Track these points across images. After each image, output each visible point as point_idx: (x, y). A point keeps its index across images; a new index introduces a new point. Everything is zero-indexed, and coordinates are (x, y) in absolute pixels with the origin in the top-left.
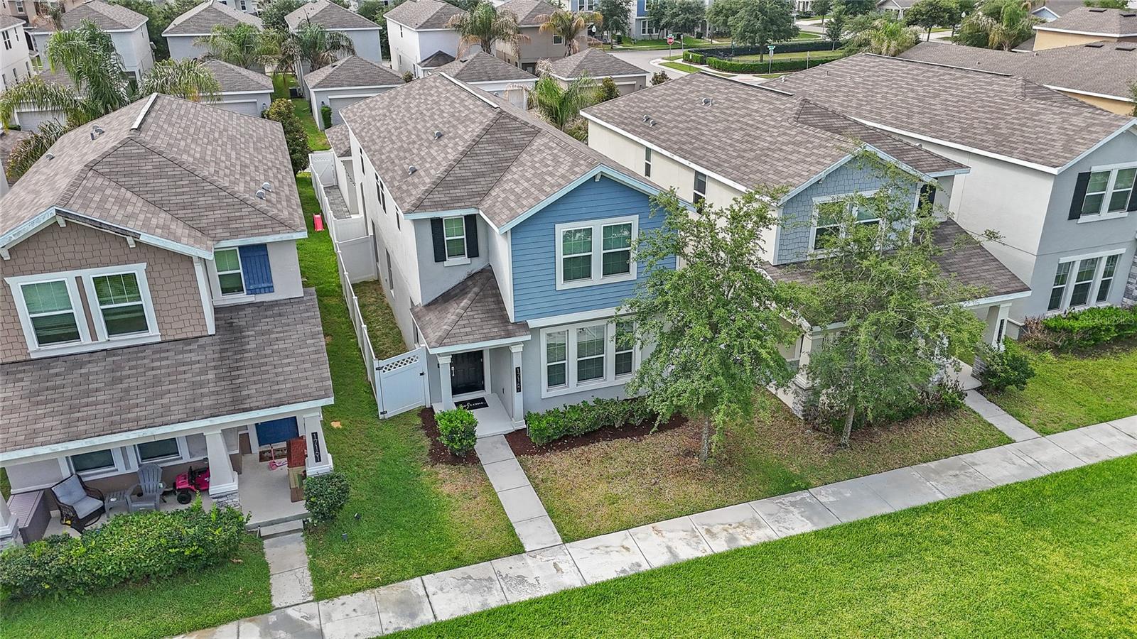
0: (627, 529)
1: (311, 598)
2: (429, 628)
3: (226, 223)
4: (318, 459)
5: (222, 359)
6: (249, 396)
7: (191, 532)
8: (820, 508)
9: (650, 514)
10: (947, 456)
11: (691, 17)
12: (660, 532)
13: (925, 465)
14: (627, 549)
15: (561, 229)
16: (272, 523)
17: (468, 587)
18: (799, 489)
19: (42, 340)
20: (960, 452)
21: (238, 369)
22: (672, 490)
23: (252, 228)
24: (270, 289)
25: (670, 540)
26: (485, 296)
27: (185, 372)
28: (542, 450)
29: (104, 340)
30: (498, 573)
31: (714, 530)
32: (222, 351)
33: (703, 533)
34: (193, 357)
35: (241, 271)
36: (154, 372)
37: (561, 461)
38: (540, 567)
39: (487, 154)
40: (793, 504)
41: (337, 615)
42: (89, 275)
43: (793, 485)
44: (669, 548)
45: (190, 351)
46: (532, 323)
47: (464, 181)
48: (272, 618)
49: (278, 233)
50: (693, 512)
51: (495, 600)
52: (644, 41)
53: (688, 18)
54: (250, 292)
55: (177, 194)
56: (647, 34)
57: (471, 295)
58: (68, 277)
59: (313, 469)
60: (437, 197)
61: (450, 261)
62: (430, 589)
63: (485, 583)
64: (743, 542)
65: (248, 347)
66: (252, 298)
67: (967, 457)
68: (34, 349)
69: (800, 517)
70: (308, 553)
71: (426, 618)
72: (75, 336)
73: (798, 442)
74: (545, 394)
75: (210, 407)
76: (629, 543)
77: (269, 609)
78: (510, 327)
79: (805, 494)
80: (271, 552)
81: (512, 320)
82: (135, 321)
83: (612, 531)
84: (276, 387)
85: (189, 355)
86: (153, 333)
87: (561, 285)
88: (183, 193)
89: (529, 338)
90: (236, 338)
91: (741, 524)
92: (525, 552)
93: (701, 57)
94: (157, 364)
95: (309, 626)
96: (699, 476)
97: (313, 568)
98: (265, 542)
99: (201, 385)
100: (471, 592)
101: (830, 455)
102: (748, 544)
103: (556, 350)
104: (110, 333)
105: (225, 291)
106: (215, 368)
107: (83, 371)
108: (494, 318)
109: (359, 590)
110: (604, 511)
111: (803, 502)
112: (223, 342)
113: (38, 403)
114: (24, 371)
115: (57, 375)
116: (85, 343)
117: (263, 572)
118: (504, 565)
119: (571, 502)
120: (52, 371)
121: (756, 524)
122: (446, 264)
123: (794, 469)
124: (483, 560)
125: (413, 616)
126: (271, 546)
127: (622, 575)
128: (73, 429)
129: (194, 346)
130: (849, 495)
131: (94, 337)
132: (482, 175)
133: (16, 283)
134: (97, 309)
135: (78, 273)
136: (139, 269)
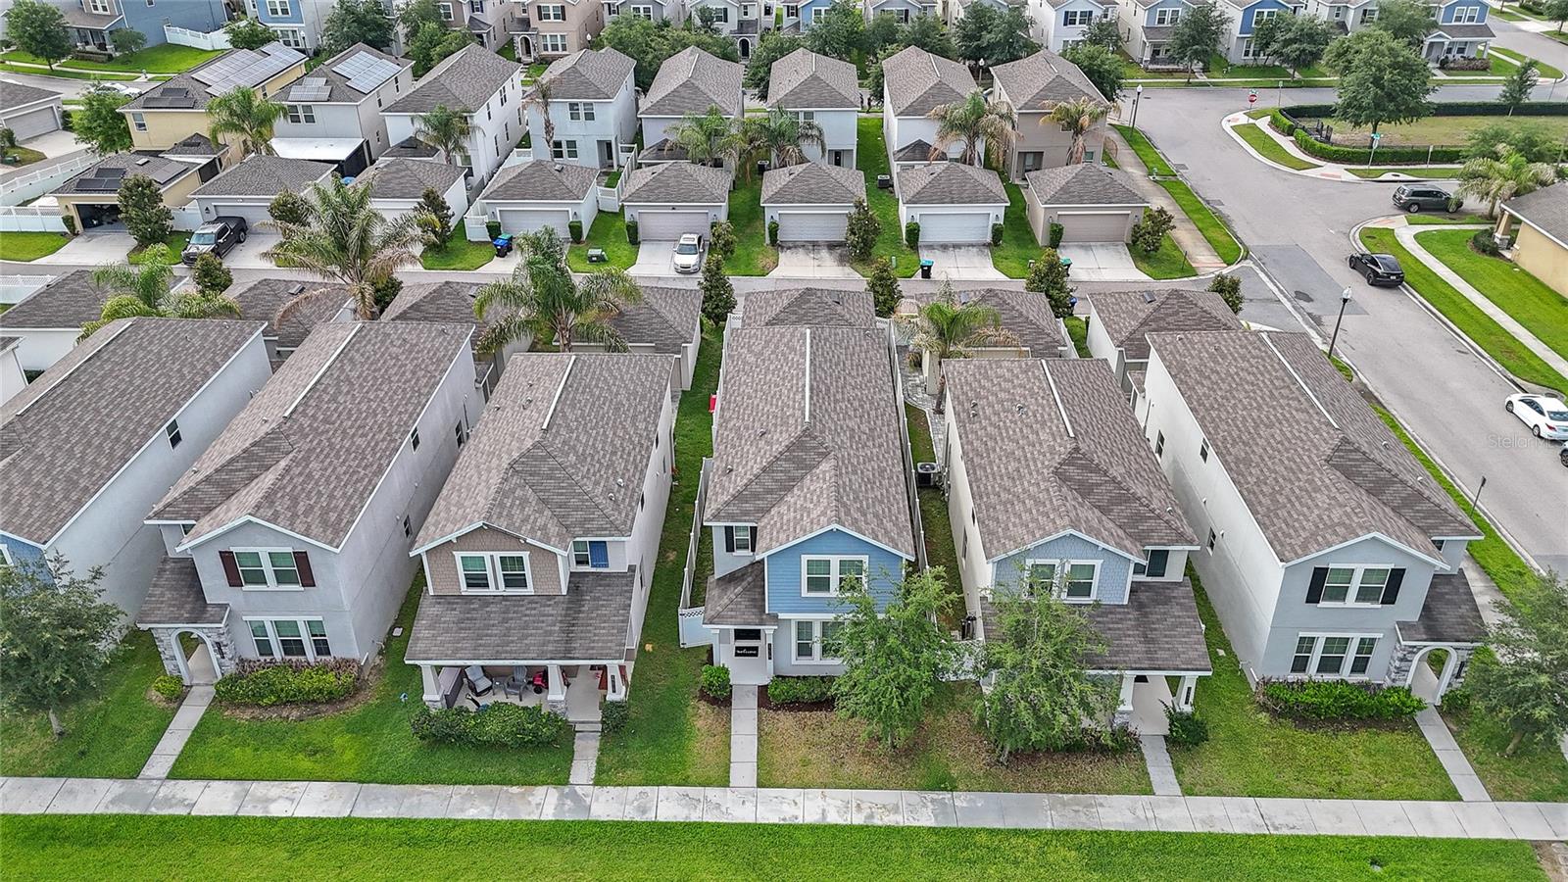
0: (804, 788)
1: (591, 783)
2: (650, 824)
3: (582, 523)
4: (614, 691)
5: (566, 615)
6: (575, 648)
7: (531, 726)
8: (950, 810)
9: (826, 781)
10: (1084, 792)
12: (825, 796)
13: (1060, 795)
14: (796, 804)
15: (805, 558)
16: (583, 723)
17: (684, 802)
18: (945, 789)
19: (469, 585)
20: (1100, 791)
21: (573, 625)
22: (850, 769)
23: (598, 529)
24: (607, 566)
25: (829, 805)
26: (754, 587)
27: (543, 622)
28: (777, 709)
29: (503, 590)
30: (705, 798)
31: (862, 806)
32: (568, 609)
33: (854, 805)
34: (549, 610)
35: (588, 553)
36: (527, 618)
37: (786, 720)
38: (733, 801)
39: (781, 471)
40: (933, 801)
41: (602, 799)
42: (497, 555)
43: (943, 786)
44: (824, 810)
45: (549, 605)
46: (781, 616)
47: (756, 496)
48: (567, 789)
49: (613, 536)
50: (856, 788)
51: (695, 817)
54: (593, 566)
56: (1251, 56)
57: (745, 584)
58: (486, 555)
59: (610, 697)
60: (733, 509)
61: (738, 553)
62: (661, 797)
63: (694, 802)
64: (877, 822)
65: (583, 609)
66: (594, 570)
67: (1101, 798)
68: (464, 590)
69: (930, 814)
70: (600, 750)
71: (650, 817)
72: (487, 586)
73: (972, 749)
74: (794, 662)
75: (551, 652)
76: (800, 800)
77: (567, 783)
78: (764, 617)
79: (948, 795)
80: (579, 744)
81: (767, 612)
82: (521, 582)
83: (794, 787)
84: (592, 645)
85: (547, 609)
86: (530, 590)
87: (805, 593)
89: (776, 627)
90: (578, 601)
91: (884, 806)
92: (729, 786)
94: (528, 612)
95: (585, 801)
96: (876, 761)
97: (599, 762)
98: (577, 734)
99: (551, 633)
100: (683, 806)
101: (988, 768)
102: (880, 823)
103: (804, 634)
104: (506, 586)
105: (578, 563)
106: (561, 622)
107: (488, 609)
108: (755, 607)
109: (620, 785)
110: (795, 770)
111: (942, 802)
112: (570, 602)
113: (461, 629)
114: (457, 603)
115: (474, 609)
116: (491, 591)
117: (569, 756)
118: (713, 793)
119: (777, 756)
120: (472, 606)
121: (896, 809)
122: (734, 554)
123: (954, 773)
124: (700, 785)
125: (644, 812)
126: (579, 738)
127: (782, 822)
128: (477, 652)
129: (552, 602)
130: (980, 805)
131: (497, 588)
132: (770, 492)
133: (458, 555)
134: (500, 573)
135: (492, 553)
136: (525, 555)
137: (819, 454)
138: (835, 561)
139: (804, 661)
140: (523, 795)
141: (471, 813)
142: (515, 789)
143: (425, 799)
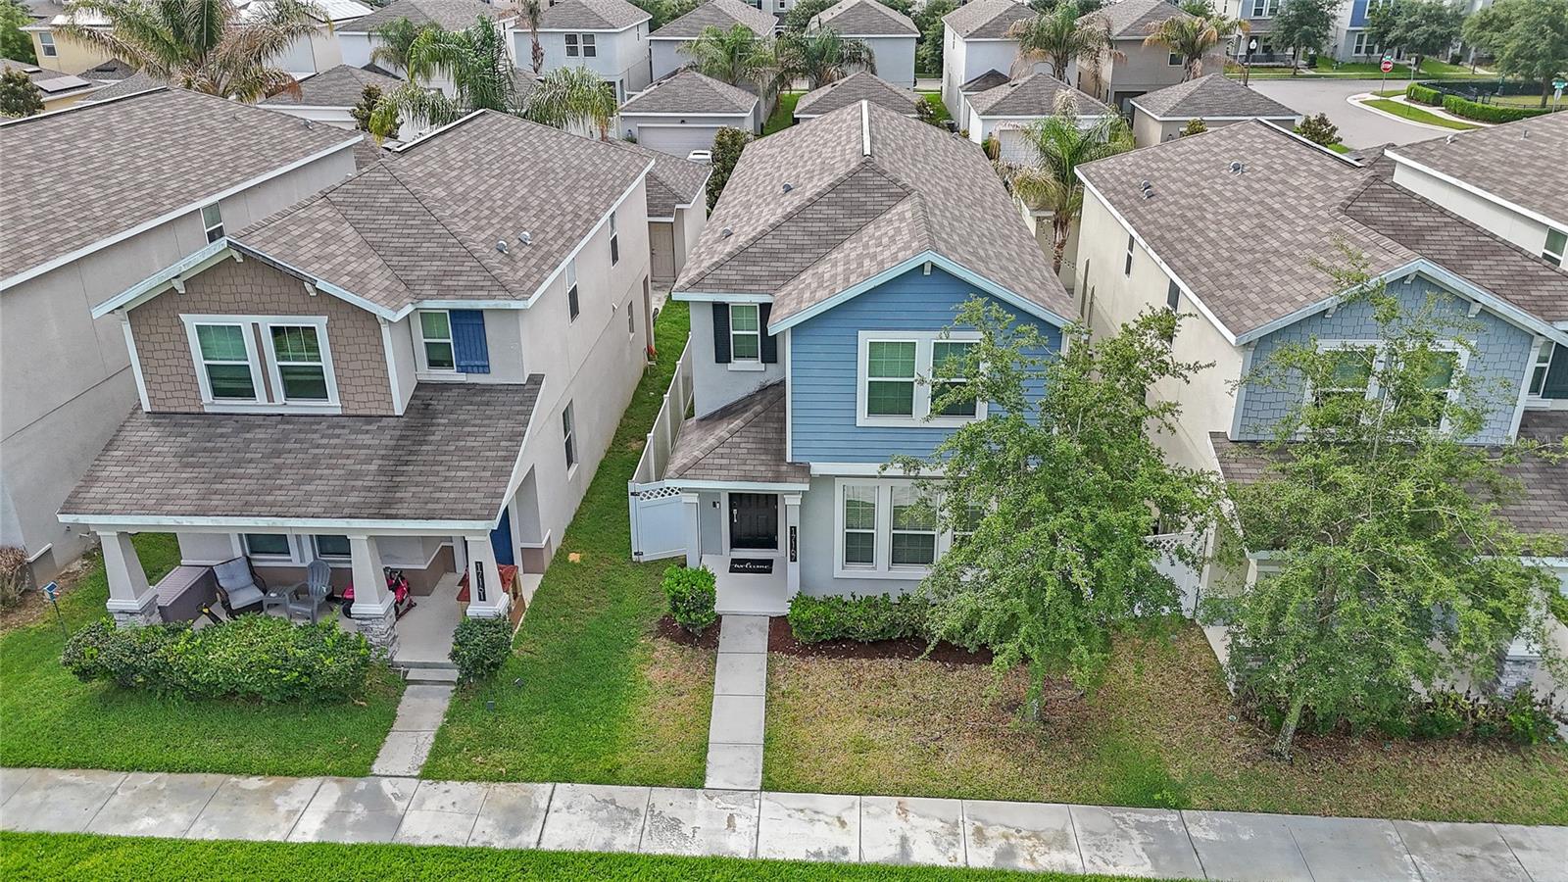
0: (861, 795)
1: (416, 773)
2: (519, 854)
3: (436, 280)
4: (482, 597)
5: (396, 448)
6: (401, 500)
7: (300, 653)
8: (1182, 845)
9: (905, 781)
10: (1471, 819)
11: (1439, 30)
12: (905, 811)
13: (1421, 824)
14: (843, 824)
15: (866, 338)
16: (425, 666)
17: (604, 814)
18: (1163, 804)
19: (218, 392)
20: (1505, 817)
21: (407, 463)
22: (958, 755)
23: (466, 288)
24: (485, 369)
25: (913, 828)
26: (766, 419)
27: (348, 457)
28: (805, 651)
29: (282, 404)
30: (651, 807)
31: (989, 832)
32: (402, 437)
33: (969, 830)
34: (366, 439)
35: (451, 341)
36: (317, 451)
37: (824, 674)
38: (710, 815)
39: (821, 220)
40: (1140, 827)
41: (431, 804)
42: (267, 322)
43: (1157, 796)
44: (904, 840)
45: (367, 432)
46: (818, 468)
47: (773, 255)
48: (362, 784)
49: (494, 298)
50: (972, 796)
51: (623, 843)
52: (1355, 65)
53: (1434, 32)
54: (462, 369)
55: (402, 236)
56: (1363, 53)
57: (748, 415)
58: (244, 322)
59: (476, 609)
60: (724, 274)
61: (737, 364)
62: (556, 803)
63: (627, 815)
64: (1022, 864)
65: (432, 438)
66: (462, 378)
67: (1513, 831)
68: (208, 402)
69: (1139, 851)
70: (446, 715)
71: (527, 840)
72: (251, 394)
73: (1207, 730)
74: (838, 572)
75: (354, 505)
76: (851, 817)
77: (364, 772)
78: (784, 468)
79: (1172, 817)
80: (409, 703)
81: (789, 460)
82: (317, 389)
83: (839, 791)
84: (438, 495)
85: (363, 436)
86: (332, 404)
87: (863, 419)
88: (409, 236)
89: (806, 487)
90: (424, 425)
91: (1036, 835)
92: (702, 787)
93: (1436, 95)
94: (325, 441)
95: (394, 807)
96: (1009, 745)
97: (442, 736)
98: (409, 688)
99: (357, 475)
100: (602, 822)
101: (1249, 765)
102: (1029, 867)
103: (859, 512)
104: (287, 396)
105: (433, 363)
106: (383, 457)
107: (248, 436)
108: (766, 452)
109: (473, 779)
110: (841, 759)
111: (1160, 829)
112: (407, 427)
113: (187, 465)
114: (192, 425)
115: (222, 435)
116: (259, 404)
117: (384, 723)
118: (667, 800)
119: (804, 733)
120: (219, 430)
121: (1062, 841)
122: (728, 366)
123: (1177, 773)
124: (643, 783)
125: (515, 832)
126: (414, 695)
127: (813, 859)
128: (206, 502)
129: (373, 427)
130: (1246, 837)
131: (270, 398)
132: (801, 249)
133: (191, 321)
134: (274, 365)
135: (255, 319)
136: (319, 323)
137: (890, 195)
138: (924, 343)
139: (859, 571)
140: (266, 793)
141: (145, 826)
142: (254, 783)
143: (58, 796)
